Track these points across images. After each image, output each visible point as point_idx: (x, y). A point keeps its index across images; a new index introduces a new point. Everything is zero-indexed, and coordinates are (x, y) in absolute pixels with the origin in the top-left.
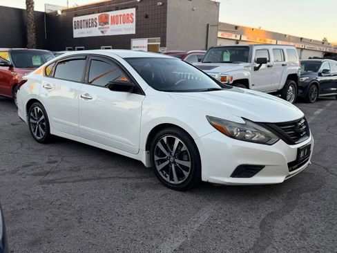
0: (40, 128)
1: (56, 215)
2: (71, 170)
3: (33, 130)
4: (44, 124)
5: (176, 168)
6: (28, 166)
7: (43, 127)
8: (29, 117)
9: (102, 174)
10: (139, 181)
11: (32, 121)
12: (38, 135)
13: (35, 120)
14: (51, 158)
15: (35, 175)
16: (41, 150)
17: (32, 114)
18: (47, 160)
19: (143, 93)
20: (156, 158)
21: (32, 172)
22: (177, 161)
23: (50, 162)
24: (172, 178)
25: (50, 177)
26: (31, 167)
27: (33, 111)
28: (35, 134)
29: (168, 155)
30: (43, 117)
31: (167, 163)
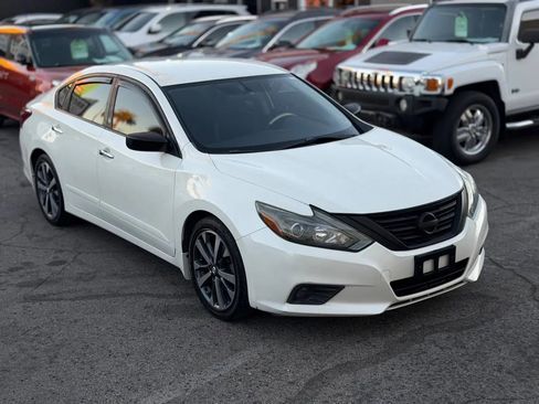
0: (52, 200)
1: (23, 350)
2: (80, 278)
3: (42, 202)
4: (56, 192)
5: (221, 283)
6: (17, 269)
7: (56, 198)
8: (37, 179)
9: (125, 287)
10: (175, 302)
11: (40, 185)
12: (50, 210)
13: (44, 184)
14: (59, 255)
15: (21, 286)
16: (50, 239)
17: (39, 175)
18: (51, 259)
19: (179, 155)
20: (197, 265)
21: (20, 281)
22: (220, 272)
23: (52, 264)
24: (216, 301)
25: (42, 290)
26: (22, 271)
27: (41, 169)
28: (46, 209)
29: (209, 261)
30: (53, 182)
31: (209, 274)
